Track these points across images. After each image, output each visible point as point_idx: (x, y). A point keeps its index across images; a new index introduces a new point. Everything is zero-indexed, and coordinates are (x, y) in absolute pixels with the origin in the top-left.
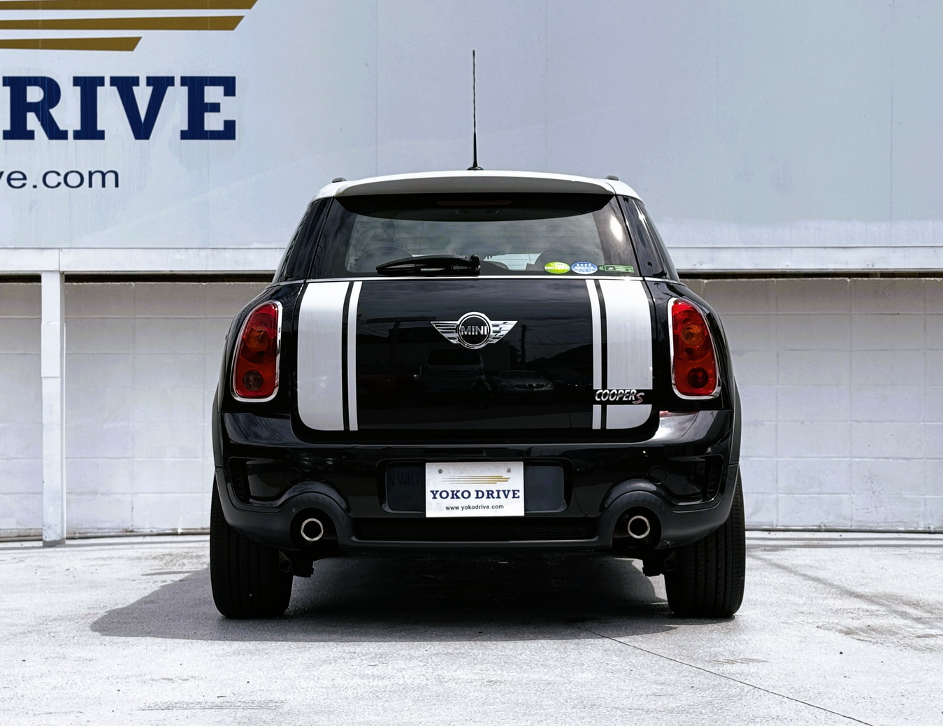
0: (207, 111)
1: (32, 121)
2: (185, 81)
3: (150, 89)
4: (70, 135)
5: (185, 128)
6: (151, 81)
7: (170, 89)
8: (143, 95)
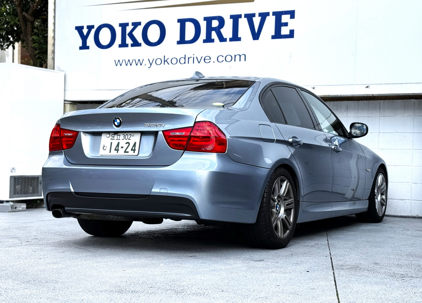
0: (283, 26)
1: (214, 35)
2: (274, 14)
3: (260, 18)
4: (228, 40)
5: (274, 34)
6: (260, 15)
7: (268, 17)
8: (257, 21)
